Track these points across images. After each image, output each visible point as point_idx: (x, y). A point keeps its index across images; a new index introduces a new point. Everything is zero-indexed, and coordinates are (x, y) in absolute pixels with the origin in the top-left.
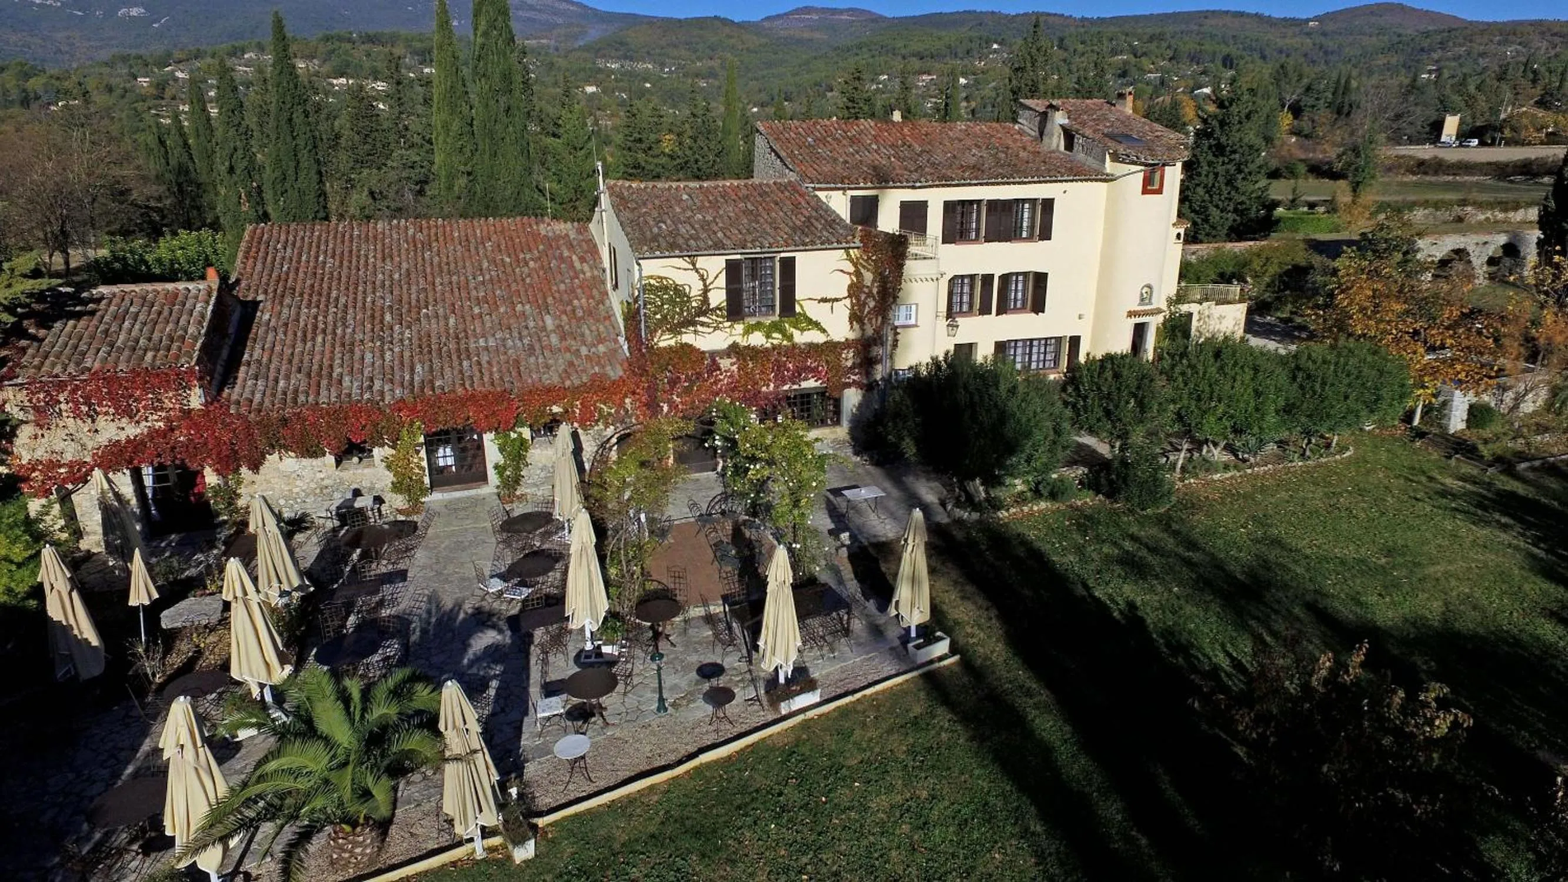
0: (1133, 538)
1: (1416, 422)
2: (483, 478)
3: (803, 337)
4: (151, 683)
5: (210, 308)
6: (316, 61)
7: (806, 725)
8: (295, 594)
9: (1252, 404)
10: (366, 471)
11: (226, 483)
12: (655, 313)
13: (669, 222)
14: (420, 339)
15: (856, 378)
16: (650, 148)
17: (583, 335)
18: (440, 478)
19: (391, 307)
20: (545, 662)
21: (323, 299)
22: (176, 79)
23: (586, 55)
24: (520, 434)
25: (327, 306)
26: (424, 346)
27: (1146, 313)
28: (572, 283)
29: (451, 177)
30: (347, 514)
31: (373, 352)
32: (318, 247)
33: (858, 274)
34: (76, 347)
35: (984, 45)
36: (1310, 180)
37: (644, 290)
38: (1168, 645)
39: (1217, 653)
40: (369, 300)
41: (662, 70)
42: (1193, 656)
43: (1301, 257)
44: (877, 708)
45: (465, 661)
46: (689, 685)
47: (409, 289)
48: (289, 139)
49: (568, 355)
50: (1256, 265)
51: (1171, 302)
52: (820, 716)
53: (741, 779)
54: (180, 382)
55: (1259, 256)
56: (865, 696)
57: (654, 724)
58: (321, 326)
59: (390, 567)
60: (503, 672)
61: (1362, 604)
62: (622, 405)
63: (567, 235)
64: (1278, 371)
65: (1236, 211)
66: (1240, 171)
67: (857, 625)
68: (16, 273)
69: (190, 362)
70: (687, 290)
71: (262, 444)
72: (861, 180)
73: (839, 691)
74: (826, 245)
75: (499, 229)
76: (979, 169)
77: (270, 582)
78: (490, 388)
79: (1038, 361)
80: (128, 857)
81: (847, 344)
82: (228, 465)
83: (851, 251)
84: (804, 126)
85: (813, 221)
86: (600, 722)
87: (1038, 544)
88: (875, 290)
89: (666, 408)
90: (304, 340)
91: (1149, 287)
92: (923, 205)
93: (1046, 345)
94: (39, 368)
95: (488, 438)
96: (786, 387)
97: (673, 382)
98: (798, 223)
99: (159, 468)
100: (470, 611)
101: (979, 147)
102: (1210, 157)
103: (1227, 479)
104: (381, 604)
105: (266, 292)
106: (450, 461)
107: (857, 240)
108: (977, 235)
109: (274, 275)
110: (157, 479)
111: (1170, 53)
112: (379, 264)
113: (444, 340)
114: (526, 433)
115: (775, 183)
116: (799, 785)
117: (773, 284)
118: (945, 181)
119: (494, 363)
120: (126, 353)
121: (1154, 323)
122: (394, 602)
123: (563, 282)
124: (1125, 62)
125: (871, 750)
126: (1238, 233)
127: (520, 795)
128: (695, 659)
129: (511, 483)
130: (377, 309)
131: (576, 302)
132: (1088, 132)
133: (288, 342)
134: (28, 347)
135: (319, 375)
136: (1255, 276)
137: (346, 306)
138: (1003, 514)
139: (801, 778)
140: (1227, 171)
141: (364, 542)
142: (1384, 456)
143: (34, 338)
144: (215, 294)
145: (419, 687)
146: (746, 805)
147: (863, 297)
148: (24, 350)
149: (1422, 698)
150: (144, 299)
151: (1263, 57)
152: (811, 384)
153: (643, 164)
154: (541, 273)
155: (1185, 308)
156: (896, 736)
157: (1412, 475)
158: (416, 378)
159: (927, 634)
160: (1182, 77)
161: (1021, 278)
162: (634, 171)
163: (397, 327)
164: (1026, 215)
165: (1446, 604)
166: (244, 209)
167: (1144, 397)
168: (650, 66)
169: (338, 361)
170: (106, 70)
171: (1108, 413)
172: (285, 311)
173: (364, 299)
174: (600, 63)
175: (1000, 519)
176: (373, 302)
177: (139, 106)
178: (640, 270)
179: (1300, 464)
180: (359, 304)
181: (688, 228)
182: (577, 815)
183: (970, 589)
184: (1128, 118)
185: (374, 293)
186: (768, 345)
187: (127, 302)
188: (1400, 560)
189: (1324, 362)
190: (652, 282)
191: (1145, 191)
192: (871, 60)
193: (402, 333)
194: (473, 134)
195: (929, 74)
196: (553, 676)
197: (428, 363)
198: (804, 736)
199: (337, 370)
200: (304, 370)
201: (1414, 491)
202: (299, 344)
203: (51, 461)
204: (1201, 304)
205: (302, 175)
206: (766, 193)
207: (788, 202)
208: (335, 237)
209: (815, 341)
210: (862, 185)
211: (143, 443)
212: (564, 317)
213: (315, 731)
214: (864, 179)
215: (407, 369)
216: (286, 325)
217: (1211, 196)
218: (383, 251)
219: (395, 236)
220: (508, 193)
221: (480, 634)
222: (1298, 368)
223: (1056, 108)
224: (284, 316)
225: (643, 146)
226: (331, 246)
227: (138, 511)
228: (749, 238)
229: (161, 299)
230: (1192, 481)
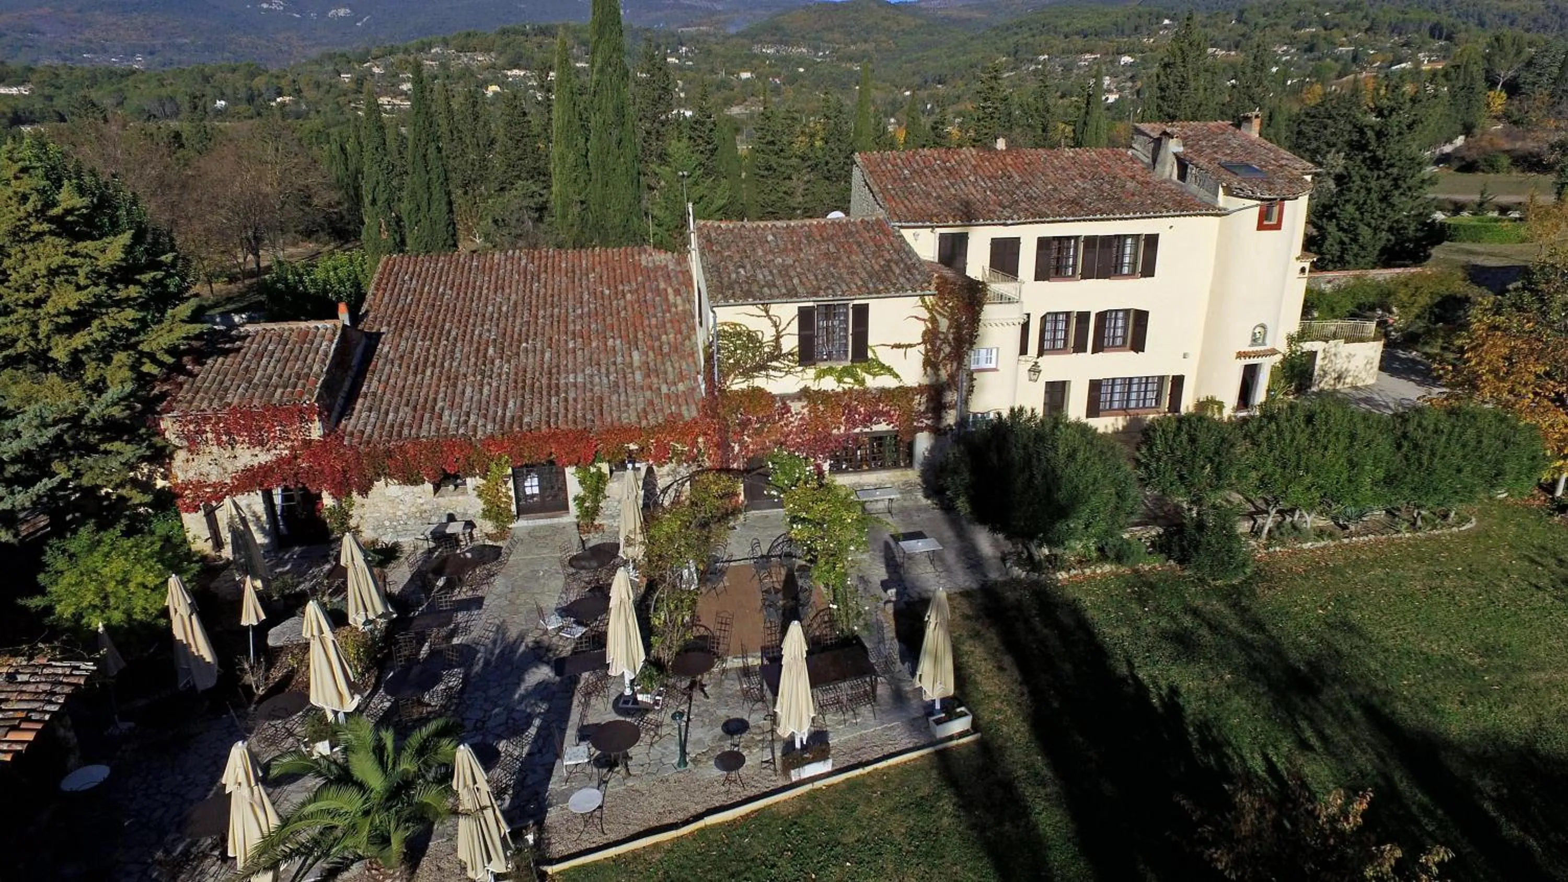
0: (1195, 612)
1: (1559, 492)
2: (566, 508)
3: (873, 382)
4: (254, 694)
5: (334, 346)
6: (493, 54)
7: (812, 796)
8: (380, 621)
9: (1345, 476)
10: (460, 498)
11: (341, 506)
12: (729, 358)
13: (748, 266)
14: (516, 374)
15: (929, 422)
16: (782, 151)
17: (666, 373)
18: (526, 508)
19: (495, 340)
20: (586, 705)
21: (437, 332)
22: (373, 75)
23: (742, 41)
24: (599, 469)
25: (439, 339)
26: (519, 382)
27: (1257, 355)
28: (663, 317)
29: (565, 205)
30: (440, 537)
31: (473, 387)
32: (440, 278)
33: (933, 320)
34: (222, 382)
35: (1154, 20)
36: (1514, 174)
37: (718, 336)
38: (1203, 742)
39: (1256, 755)
40: (477, 332)
41: (816, 55)
42: (1226, 755)
43: (1460, 287)
44: (886, 783)
45: (517, 696)
46: (713, 740)
47: (514, 321)
48: (423, 173)
49: (648, 393)
50: (1403, 295)
51: (1291, 340)
52: (828, 787)
53: (740, 846)
54: (303, 415)
55: (1406, 285)
56: (876, 769)
57: (672, 780)
58: (432, 359)
59: (470, 593)
60: (548, 711)
61: (1437, 712)
62: (694, 443)
63: (666, 266)
64: (1380, 439)
65: (1390, 229)
66: (1397, 187)
67: (882, 690)
68: (177, 319)
69: (310, 400)
70: (760, 337)
71: (370, 473)
72: (950, 218)
73: (853, 761)
74: (900, 291)
75: (604, 259)
76: (1077, 204)
77: (357, 610)
78: (571, 426)
79: (1138, 400)
80: (209, 861)
81: (920, 390)
82: (342, 490)
83: (927, 298)
84: (903, 157)
85: (892, 264)
86: (623, 772)
87: (1090, 613)
88: (951, 337)
89: (737, 448)
90: (415, 374)
91: (1263, 326)
92: (1016, 242)
93: (1147, 383)
94: (190, 403)
95: (570, 471)
96: (857, 430)
97: (744, 424)
98: (877, 267)
99: (286, 489)
100: (530, 645)
101: (1085, 177)
102: (1364, 171)
103: (1318, 548)
104: (453, 633)
105: (389, 324)
106: (536, 490)
107: (932, 288)
108: (1074, 272)
109: (399, 306)
110: (285, 498)
111: (1367, 24)
112: (491, 295)
113: (537, 374)
114: (605, 468)
115: (862, 222)
116: (793, 859)
117: (846, 330)
118: (1039, 217)
119: (580, 400)
120: (261, 389)
121: (1267, 365)
122: (467, 630)
123: (655, 316)
124: (1313, 36)
125: (871, 827)
126: (1389, 258)
127: (538, 842)
128: (724, 713)
129: (590, 513)
130: (483, 342)
131: (664, 337)
132: (1203, 162)
133: (402, 375)
134: (185, 382)
135: (424, 408)
136: (1402, 306)
137: (456, 339)
138: (1062, 575)
139: (797, 852)
140: (1382, 187)
141: (448, 571)
142: (1512, 530)
143: (190, 374)
144: (339, 332)
145: (445, 742)
146: (741, 873)
147: (938, 342)
148: (181, 385)
149: (1423, 860)
150: (281, 336)
151: (1482, 24)
152: (882, 427)
153: (775, 166)
154: (636, 306)
155: (1307, 346)
156: (898, 816)
157: (1540, 556)
158: (508, 414)
159: (950, 708)
160: (1379, 50)
161: (1120, 315)
162: (766, 173)
163: (497, 362)
164: (1128, 250)
165: (1540, 720)
166: (384, 237)
167: (1220, 463)
168: (804, 50)
169: (441, 395)
170: (316, 68)
171: (1181, 477)
172: (403, 343)
173: (473, 331)
174: (756, 49)
175: (1058, 580)
176: (480, 336)
177: (342, 100)
178: (715, 318)
179: (1407, 535)
180: (468, 337)
181: (767, 273)
182: (583, 866)
183: (1007, 660)
184: (1252, 143)
185: (482, 325)
186: (840, 389)
187: (266, 341)
188: (1497, 661)
189: (1436, 431)
190: (726, 328)
191: (1261, 227)
192: (1030, 40)
193: (501, 368)
194: (588, 164)
195: (1092, 53)
196: (592, 720)
197: (520, 399)
198: (809, 807)
199: (440, 404)
200: (412, 404)
201: (1538, 576)
202: (410, 377)
203: (199, 482)
204: (1327, 342)
205: (434, 206)
206: (851, 232)
207: (871, 244)
208: (456, 268)
209: (887, 386)
210: (951, 223)
211: (271, 469)
212: (651, 353)
213: (352, 777)
214: (954, 217)
215: (500, 404)
216: (402, 357)
217: (1362, 214)
218: (496, 282)
219: (509, 267)
220: (617, 221)
221: (534, 669)
222: (1405, 436)
223: (1171, 136)
224: (401, 349)
225: (776, 148)
226: (451, 277)
227: (267, 527)
228: (824, 285)
229: (294, 338)
230: (1278, 549)
